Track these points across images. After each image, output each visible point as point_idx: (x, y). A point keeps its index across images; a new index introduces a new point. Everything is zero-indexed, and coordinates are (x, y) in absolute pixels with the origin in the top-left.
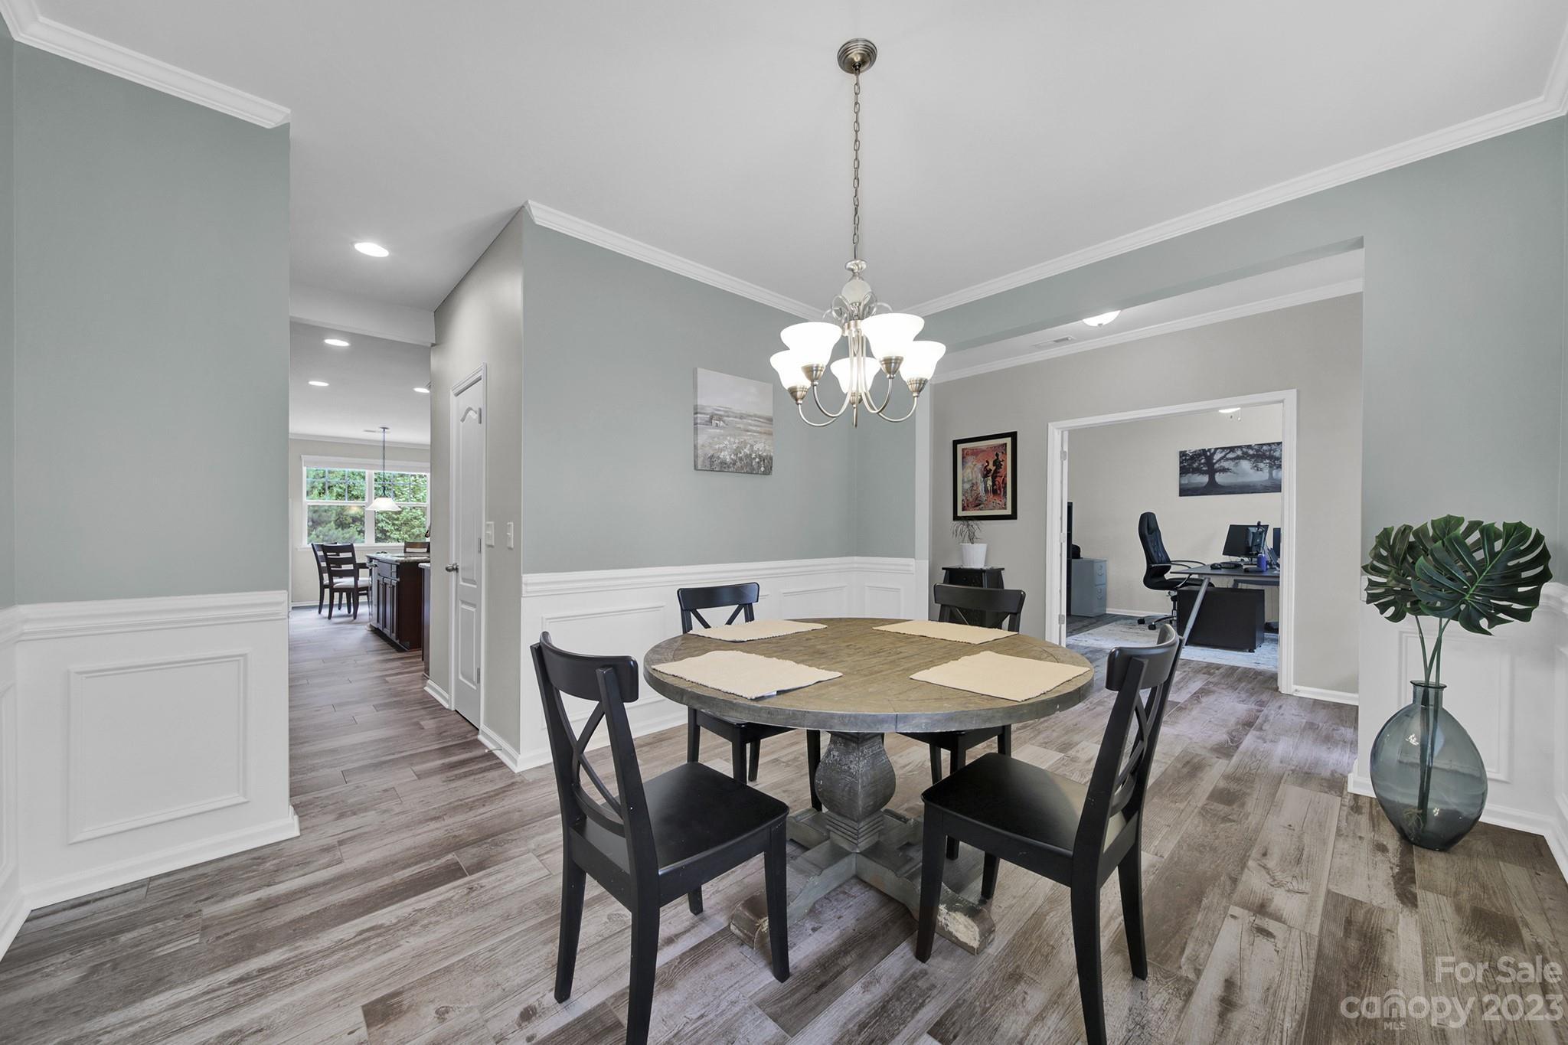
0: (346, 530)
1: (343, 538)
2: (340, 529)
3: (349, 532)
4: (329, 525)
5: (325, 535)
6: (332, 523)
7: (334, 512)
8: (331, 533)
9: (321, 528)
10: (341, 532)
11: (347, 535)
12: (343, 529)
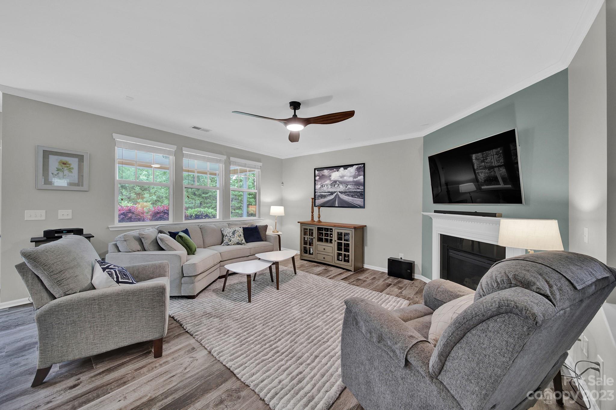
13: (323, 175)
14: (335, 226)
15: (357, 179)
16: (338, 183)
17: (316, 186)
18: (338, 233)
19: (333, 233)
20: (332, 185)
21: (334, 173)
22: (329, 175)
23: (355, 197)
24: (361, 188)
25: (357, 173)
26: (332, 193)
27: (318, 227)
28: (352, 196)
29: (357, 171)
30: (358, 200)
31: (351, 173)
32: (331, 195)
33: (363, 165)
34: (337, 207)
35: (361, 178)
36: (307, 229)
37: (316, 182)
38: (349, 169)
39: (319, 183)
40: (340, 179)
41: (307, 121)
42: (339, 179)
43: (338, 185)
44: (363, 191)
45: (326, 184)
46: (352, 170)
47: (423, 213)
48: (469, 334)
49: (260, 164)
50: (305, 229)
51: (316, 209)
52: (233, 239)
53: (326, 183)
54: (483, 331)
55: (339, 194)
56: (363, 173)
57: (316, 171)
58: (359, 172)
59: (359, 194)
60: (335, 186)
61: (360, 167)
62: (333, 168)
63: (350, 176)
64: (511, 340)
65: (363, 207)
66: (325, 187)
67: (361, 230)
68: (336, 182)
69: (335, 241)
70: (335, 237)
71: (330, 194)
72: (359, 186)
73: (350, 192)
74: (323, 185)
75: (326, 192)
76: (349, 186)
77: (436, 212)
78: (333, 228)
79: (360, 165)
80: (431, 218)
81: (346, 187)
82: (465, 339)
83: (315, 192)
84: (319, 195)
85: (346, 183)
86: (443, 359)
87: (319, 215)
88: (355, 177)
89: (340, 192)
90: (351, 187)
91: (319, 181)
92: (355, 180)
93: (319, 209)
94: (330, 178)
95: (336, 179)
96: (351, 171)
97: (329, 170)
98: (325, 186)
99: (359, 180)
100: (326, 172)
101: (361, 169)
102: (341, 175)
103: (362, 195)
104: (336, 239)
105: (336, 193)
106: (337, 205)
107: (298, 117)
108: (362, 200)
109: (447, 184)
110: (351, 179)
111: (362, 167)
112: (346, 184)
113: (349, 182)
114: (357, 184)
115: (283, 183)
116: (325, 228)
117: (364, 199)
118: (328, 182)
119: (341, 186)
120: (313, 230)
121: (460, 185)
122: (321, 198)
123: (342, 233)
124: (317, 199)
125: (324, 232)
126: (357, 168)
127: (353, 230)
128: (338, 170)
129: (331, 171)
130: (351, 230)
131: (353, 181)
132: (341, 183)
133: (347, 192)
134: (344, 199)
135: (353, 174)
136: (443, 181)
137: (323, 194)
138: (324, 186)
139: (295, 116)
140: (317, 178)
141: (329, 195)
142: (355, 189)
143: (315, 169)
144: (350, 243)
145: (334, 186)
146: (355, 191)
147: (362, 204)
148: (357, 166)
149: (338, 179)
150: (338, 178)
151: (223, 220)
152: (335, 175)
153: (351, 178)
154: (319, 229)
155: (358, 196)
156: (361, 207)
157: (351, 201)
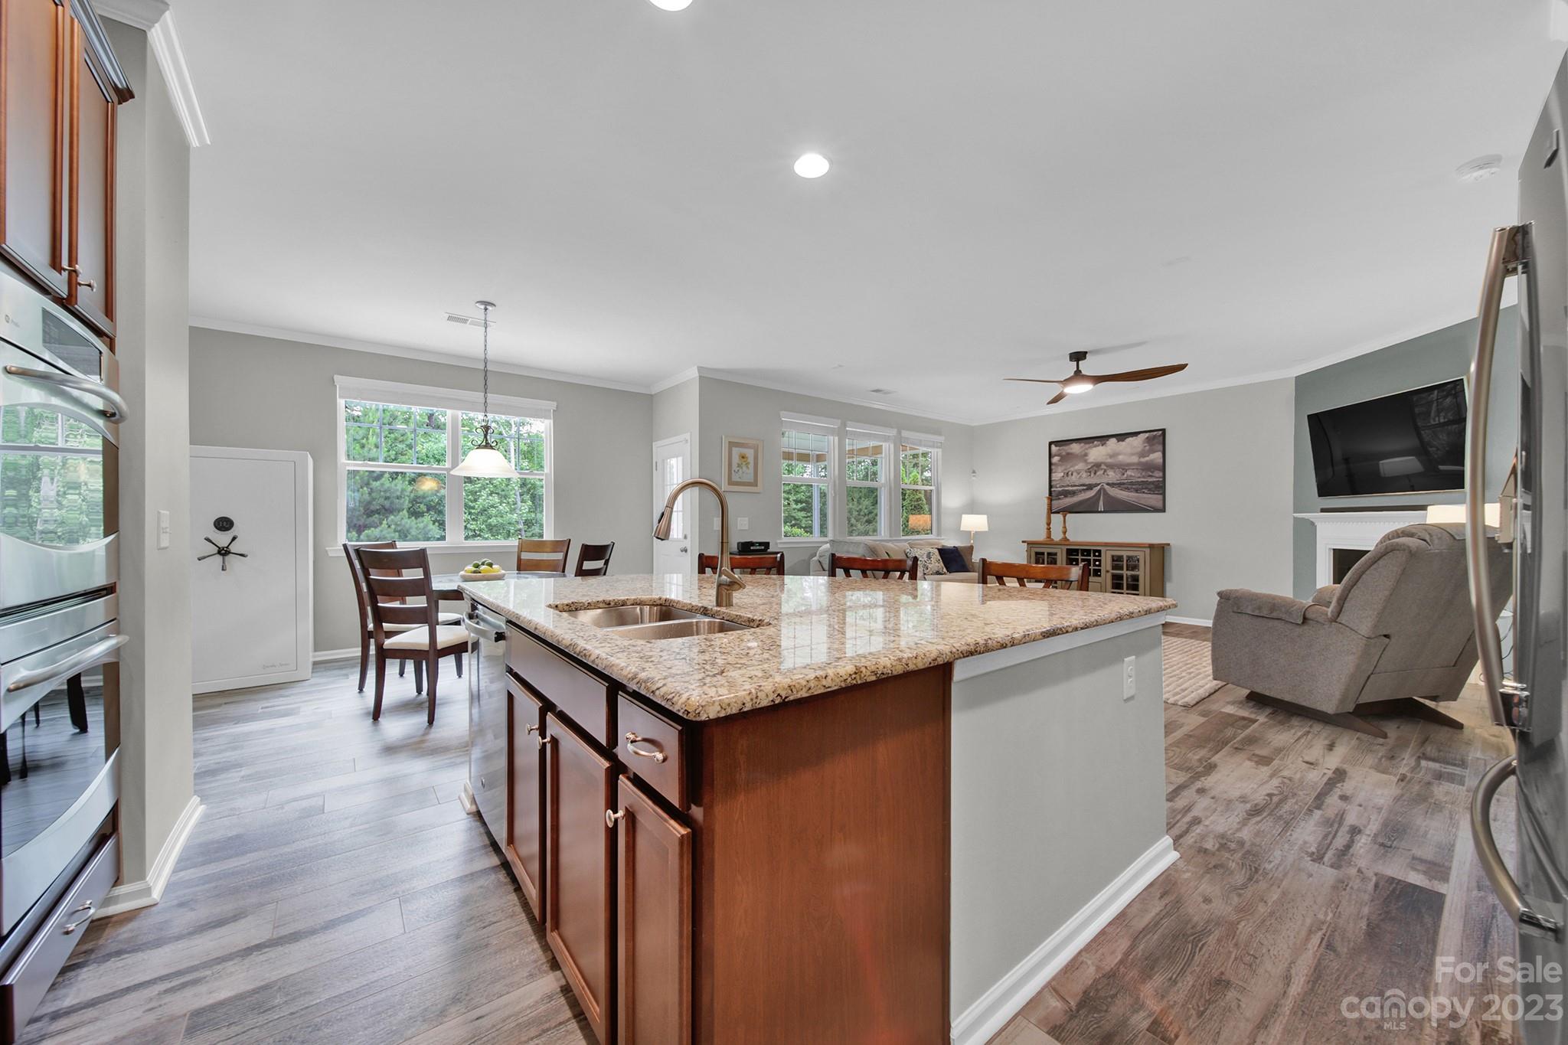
0: (420, 519)
1: (417, 528)
2: (413, 518)
3: (423, 522)
4: (401, 513)
5: (396, 524)
6: (405, 512)
7: (407, 498)
8: (403, 522)
9: (392, 517)
10: (415, 521)
11: (421, 525)
12: (416, 518)
13: (1068, 454)
14: (1106, 545)
15: (1147, 459)
16: (1103, 467)
17: (1053, 475)
18: (1113, 556)
19: (1103, 558)
20: (1090, 472)
21: (1094, 449)
22: (1083, 453)
23: (1144, 492)
24: (1157, 475)
25: (1147, 448)
26: (1090, 487)
27: (1067, 549)
28: (1137, 491)
29: (1148, 442)
30: (1150, 498)
31: (1135, 447)
32: (1087, 489)
33: (1160, 432)
34: (1101, 512)
35: (1156, 457)
36: (1043, 554)
37: (1053, 467)
38: (1129, 440)
39: (1060, 469)
40: (1109, 460)
41: (1098, 379)
42: (1106, 459)
43: (1105, 471)
44: (1161, 479)
45: (1076, 471)
46: (1137, 443)
47: (1295, 515)
48: (1364, 576)
49: (941, 439)
50: (1037, 553)
51: (1057, 519)
52: (930, 566)
53: (1076, 467)
54: (1375, 569)
55: (1106, 487)
56: (1160, 447)
57: (1053, 446)
58: (1151, 445)
59: (1152, 486)
60: (1098, 473)
61: (1155, 436)
62: (1092, 440)
63: (1133, 454)
64: (1395, 569)
65: (1163, 510)
66: (1078, 474)
67: (1160, 552)
68: (1100, 466)
69: (1108, 571)
70: (1106, 563)
71: (1085, 488)
72: (1152, 472)
73: (1132, 483)
74: (1070, 473)
75: (1076, 486)
76: (1129, 473)
77: (1323, 510)
78: (1103, 549)
79: (1155, 433)
80: (1313, 524)
81: (1124, 474)
82: (1361, 580)
83: (1051, 487)
84: (1059, 492)
85: (1123, 467)
86: (1341, 602)
87: (1065, 527)
88: (1142, 454)
89: (1108, 484)
90: (1133, 474)
91: (1061, 465)
92: (1143, 460)
93: (1064, 517)
94: (1087, 458)
95: (1100, 460)
96: (1135, 445)
97: (1082, 445)
98: (1075, 474)
99: (1152, 460)
100: (1075, 448)
101: (1156, 441)
102: (1110, 451)
103: (1160, 488)
104: (1109, 567)
105: (1099, 487)
106: (1101, 508)
107: (1083, 373)
108: (1160, 497)
109: (1346, 460)
110: (1135, 459)
111: (1160, 436)
112: (1123, 469)
113: (1129, 465)
114: (1149, 468)
115: (974, 472)
116: (1082, 550)
117: (1164, 494)
118: (1080, 466)
119: (1111, 473)
120: (1056, 554)
121: (1381, 462)
122: (1066, 496)
123: (1122, 556)
124: (1056, 499)
125: (1080, 557)
126: (1147, 438)
127: (1148, 551)
128: (1105, 443)
129: (1087, 446)
130: (1144, 549)
131: (1140, 464)
132: (1111, 466)
133: (1124, 484)
134: (1119, 496)
135: (1139, 450)
136: (1338, 454)
137: (1071, 488)
138: (1072, 474)
139: (1078, 372)
140: (1055, 460)
141: (1083, 490)
142: (1144, 477)
143: (1050, 444)
144: (1140, 573)
145: (1095, 474)
146: (1142, 481)
147: (1159, 505)
148: (1147, 435)
149: (1103, 461)
150: (1104, 457)
151: (891, 537)
152: (1097, 453)
153: (1134, 457)
154: (1070, 552)
155: (1150, 490)
156: (1156, 510)
157: (1134, 499)
